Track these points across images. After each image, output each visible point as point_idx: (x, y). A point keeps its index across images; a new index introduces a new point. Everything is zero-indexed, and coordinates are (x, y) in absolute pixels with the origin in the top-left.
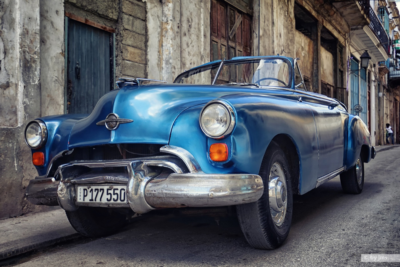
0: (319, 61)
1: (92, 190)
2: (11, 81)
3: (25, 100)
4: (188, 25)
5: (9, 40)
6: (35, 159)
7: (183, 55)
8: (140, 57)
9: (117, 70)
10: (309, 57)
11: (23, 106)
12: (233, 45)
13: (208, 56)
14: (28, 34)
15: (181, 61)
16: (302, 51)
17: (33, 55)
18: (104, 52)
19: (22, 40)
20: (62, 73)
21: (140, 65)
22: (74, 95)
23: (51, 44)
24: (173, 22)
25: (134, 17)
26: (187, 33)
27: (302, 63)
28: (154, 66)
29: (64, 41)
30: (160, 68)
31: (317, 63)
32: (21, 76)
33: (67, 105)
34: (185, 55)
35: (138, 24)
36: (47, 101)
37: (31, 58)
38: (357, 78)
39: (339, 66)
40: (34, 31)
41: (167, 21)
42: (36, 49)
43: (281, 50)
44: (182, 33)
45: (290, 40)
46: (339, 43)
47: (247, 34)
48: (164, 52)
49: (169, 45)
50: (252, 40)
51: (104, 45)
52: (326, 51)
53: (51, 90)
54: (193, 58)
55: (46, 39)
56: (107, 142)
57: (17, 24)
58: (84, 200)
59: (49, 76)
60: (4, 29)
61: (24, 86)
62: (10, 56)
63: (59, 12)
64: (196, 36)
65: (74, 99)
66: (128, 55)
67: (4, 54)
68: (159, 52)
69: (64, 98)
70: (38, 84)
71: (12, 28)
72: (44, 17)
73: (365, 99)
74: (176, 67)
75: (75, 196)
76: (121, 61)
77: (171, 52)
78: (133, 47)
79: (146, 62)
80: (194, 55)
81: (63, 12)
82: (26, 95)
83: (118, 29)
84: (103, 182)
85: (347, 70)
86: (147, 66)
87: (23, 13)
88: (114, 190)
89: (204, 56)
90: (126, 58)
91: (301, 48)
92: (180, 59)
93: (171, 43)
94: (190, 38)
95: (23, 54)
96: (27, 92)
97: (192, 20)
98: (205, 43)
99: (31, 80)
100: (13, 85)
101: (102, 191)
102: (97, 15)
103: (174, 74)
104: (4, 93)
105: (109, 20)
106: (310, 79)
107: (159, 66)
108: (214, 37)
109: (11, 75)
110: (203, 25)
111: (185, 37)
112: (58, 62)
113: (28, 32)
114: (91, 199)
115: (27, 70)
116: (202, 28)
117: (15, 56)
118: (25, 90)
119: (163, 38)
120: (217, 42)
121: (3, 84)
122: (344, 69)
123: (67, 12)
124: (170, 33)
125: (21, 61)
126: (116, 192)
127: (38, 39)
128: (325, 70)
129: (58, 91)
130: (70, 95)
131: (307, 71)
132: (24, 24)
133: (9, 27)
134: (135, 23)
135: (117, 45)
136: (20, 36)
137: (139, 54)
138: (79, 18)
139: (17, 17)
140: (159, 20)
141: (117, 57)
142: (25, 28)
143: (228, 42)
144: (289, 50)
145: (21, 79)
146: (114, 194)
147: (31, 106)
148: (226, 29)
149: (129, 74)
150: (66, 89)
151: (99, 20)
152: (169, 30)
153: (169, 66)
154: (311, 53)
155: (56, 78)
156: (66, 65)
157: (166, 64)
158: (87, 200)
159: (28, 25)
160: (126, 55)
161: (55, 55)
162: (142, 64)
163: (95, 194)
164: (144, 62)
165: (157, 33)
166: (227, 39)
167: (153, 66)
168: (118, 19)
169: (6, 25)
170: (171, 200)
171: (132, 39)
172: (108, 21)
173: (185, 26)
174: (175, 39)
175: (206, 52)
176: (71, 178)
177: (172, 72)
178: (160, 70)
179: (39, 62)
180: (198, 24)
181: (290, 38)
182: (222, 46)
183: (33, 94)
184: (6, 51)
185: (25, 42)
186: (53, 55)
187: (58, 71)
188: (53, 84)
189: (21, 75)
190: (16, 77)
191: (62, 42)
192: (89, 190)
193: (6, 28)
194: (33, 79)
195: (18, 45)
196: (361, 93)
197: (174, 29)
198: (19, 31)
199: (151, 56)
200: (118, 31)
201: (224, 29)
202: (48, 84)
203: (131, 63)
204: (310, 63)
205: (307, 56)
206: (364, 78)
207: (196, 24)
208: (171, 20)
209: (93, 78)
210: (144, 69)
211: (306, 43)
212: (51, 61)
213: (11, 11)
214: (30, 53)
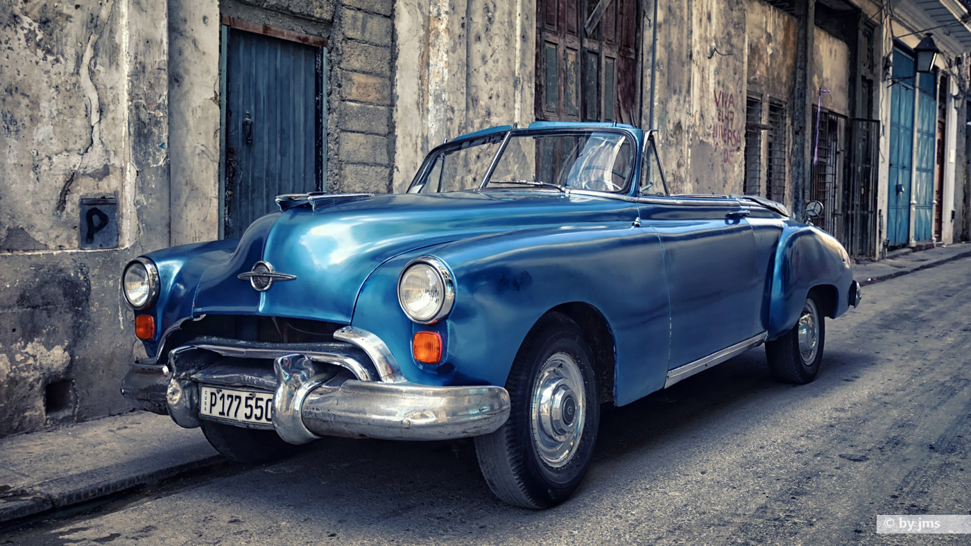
0: (808, 65)
1: (223, 396)
2: (112, 163)
3: (138, 198)
4: (487, 18)
5: (108, 87)
6: (139, 327)
7: (473, 81)
8: (378, 92)
9: (329, 121)
10: (785, 55)
11: (134, 209)
12: (595, 47)
13: (531, 78)
14: (144, 72)
15: (468, 94)
16: (768, 43)
17: (154, 111)
18: (302, 86)
19: (133, 84)
20: (215, 136)
21: (379, 107)
22: (241, 176)
23: (192, 84)
24: (451, 16)
25: (366, 12)
26: (483, 36)
27: (767, 69)
28: (409, 107)
29: (220, 74)
30: (423, 111)
31: (804, 69)
32: (131, 154)
33: (226, 196)
34: (479, 80)
35: (376, 26)
36: (184, 192)
37: (150, 116)
38: (910, 92)
39: (863, 70)
40: (156, 66)
41: (439, 14)
42: (159, 99)
43: (709, 48)
44: (472, 36)
45: (735, 25)
46: (863, 19)
47: (628, 19)
48: (431, 76)
49: (442, 64)
50: (640, 31)
51: (303, 73)
52: (831, 39)
53: (192, 172)
54: (496, 85)
55: (183, 74)
56: (253, 312)
57: (124, 54)
58: (211, 412)
59: (187, 144)
60: (98, 67)
61: (137, 172)
62: (110, 116)
63: (210, 19)
64: (503, 40)
65: (241, 184)
66: (354, 90)
67: (99, 114)
68: (420, 78)
69: (219, 185)
70: (164, 165)
71: (115, 64)
72: (179, 33)
73: (931, 139)
74: (456, 108)
75: (198, 403)
76: (337, 103)
77: (446, 78)
78: (364, 73)
79: (392, 100)
80: (497, 80)
81: (218, 18)
82: (140, 188)
83: (333, 39)
84: (239, 384)
85: (881, 77)
86: (394, 109)
87: (134, 34)
88: (258, 399)
89: (521, 80)
90: (349, 97)
91: (764, 37)
92: (464, 91)
93: (447, 60)
94: (490, 45)
95: (134, 111)
96: (143, 183)
97: (495, 6)
98: (523, 52)
99: (151, 158)
100: (115, 171)
101: (238, 400)
102: (288, 15)
103: (452, 123)
104: (98, 187)
105: (314, 23)
106: (786, 103)
107: (420, 105)
108: (549, 35)
109: (113, 153)
110: (519, 15)
111: (478, 42)
112: (208, 117)
113: (144, 68)
114: (221, 411)
115: (142, 141)
116: (518, 21)
117: (120, 116)
118: (138, 180)
119: (431, 48)
120: (556, 45)
121: (98, 169)
122: (876, 75)
123: (225, 16)
124: (445, 39)
125: (132, 124)
126: (260, 403)
127: (164, 79)
128: (827, 80)
129: (207, 172)
130: (233, 177)
131: (778, 88)
132: (136, 54)
133: (108, 61)
134: (369, 25)
135: (331, 71)
136: (129, 78)
137: (377, 85)
138: (251, 25)
139: (124, 41)
140: (422, 13)
141: (329, 94)
142: (139, 61)
143: (582, 43)
144: (732, 46)
145: (131, 158)
146: (257, 407)
147: (151, 208)
148: (580, 14)
149: (354, 129)
150: (223, 166)
151: (293, 25)
152: (443, 34)
153: (441, 107)
154: (791, 45)
155: (203, 148)
156: (224, 121)
157: (435, 102)
158: (216, 412)
159: (144, 54)
160: (348, 91)
161: (201, 104)
162: (383, 106)
163: (227, 402)
164: (388, 102)
165: (417, 39)
166: (579, 35)
167: (407, 107)
168: (333, 18)
169: (102, 58)
170: (343, 427)
171: (362, 57)
172: (312, 25)
173: (479, 20)
174: (454, 52)
175: (525, 70)
176: (191, 371)
177: (446, 119)
178: (423, 115)
179: (166, 124)
180: (510, 14)
181: (736, 20)
182: (568, 51)
183: (154, 186)
184: (104, 107)
185: (139, 88)
186: (197, 104)
187: (207, 133)
188: (197, 159)
189: (131, 150)
190: (121, 155)
191: (214, 77)
192: (219, 396)
193: (102, 65)
194: (154, 157)
195: (126, 94)
196: (920, 127)
197: (453, 31)
198: (126, 67)
199: (402, 87)
200: (333, 43)
201: (575, 16)
202: (186, 161)
203: (358, 105)
204: (788, 69)
205: (781, 53)
206: (929, 91)
207: (503, 14)
208: (447, 13)
209: (279, 140)
210: (388, 115)
211: (779, 25)
212: (193, 115)
213: (113, 30)
214: (149, 108)
